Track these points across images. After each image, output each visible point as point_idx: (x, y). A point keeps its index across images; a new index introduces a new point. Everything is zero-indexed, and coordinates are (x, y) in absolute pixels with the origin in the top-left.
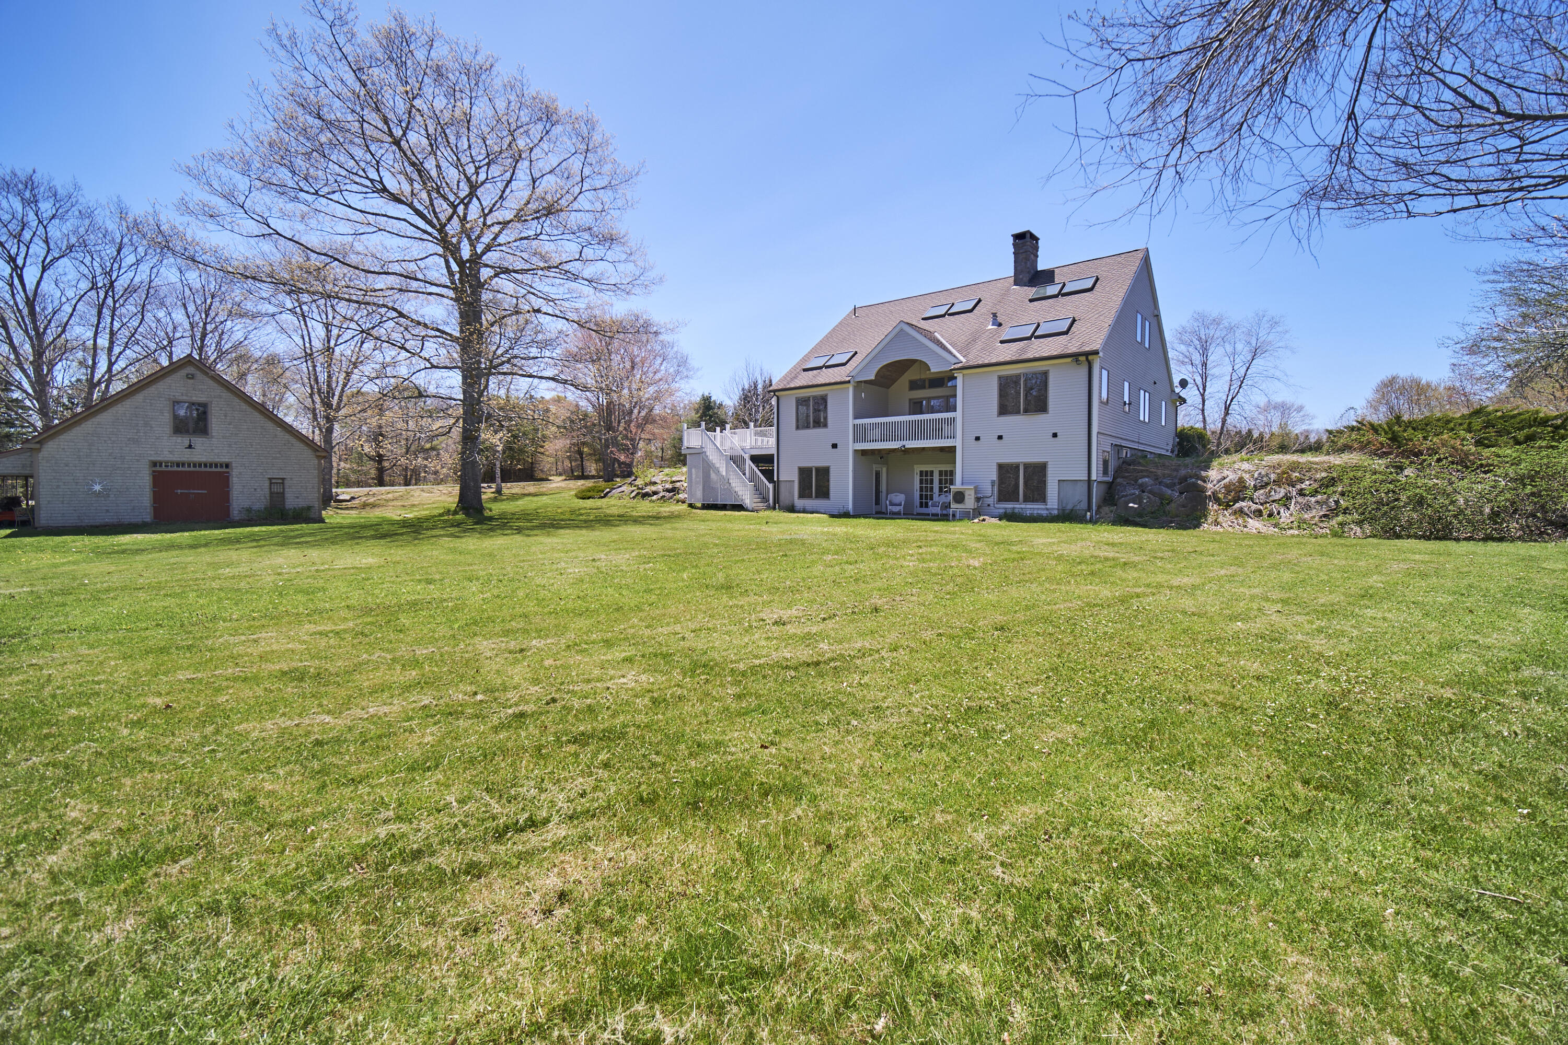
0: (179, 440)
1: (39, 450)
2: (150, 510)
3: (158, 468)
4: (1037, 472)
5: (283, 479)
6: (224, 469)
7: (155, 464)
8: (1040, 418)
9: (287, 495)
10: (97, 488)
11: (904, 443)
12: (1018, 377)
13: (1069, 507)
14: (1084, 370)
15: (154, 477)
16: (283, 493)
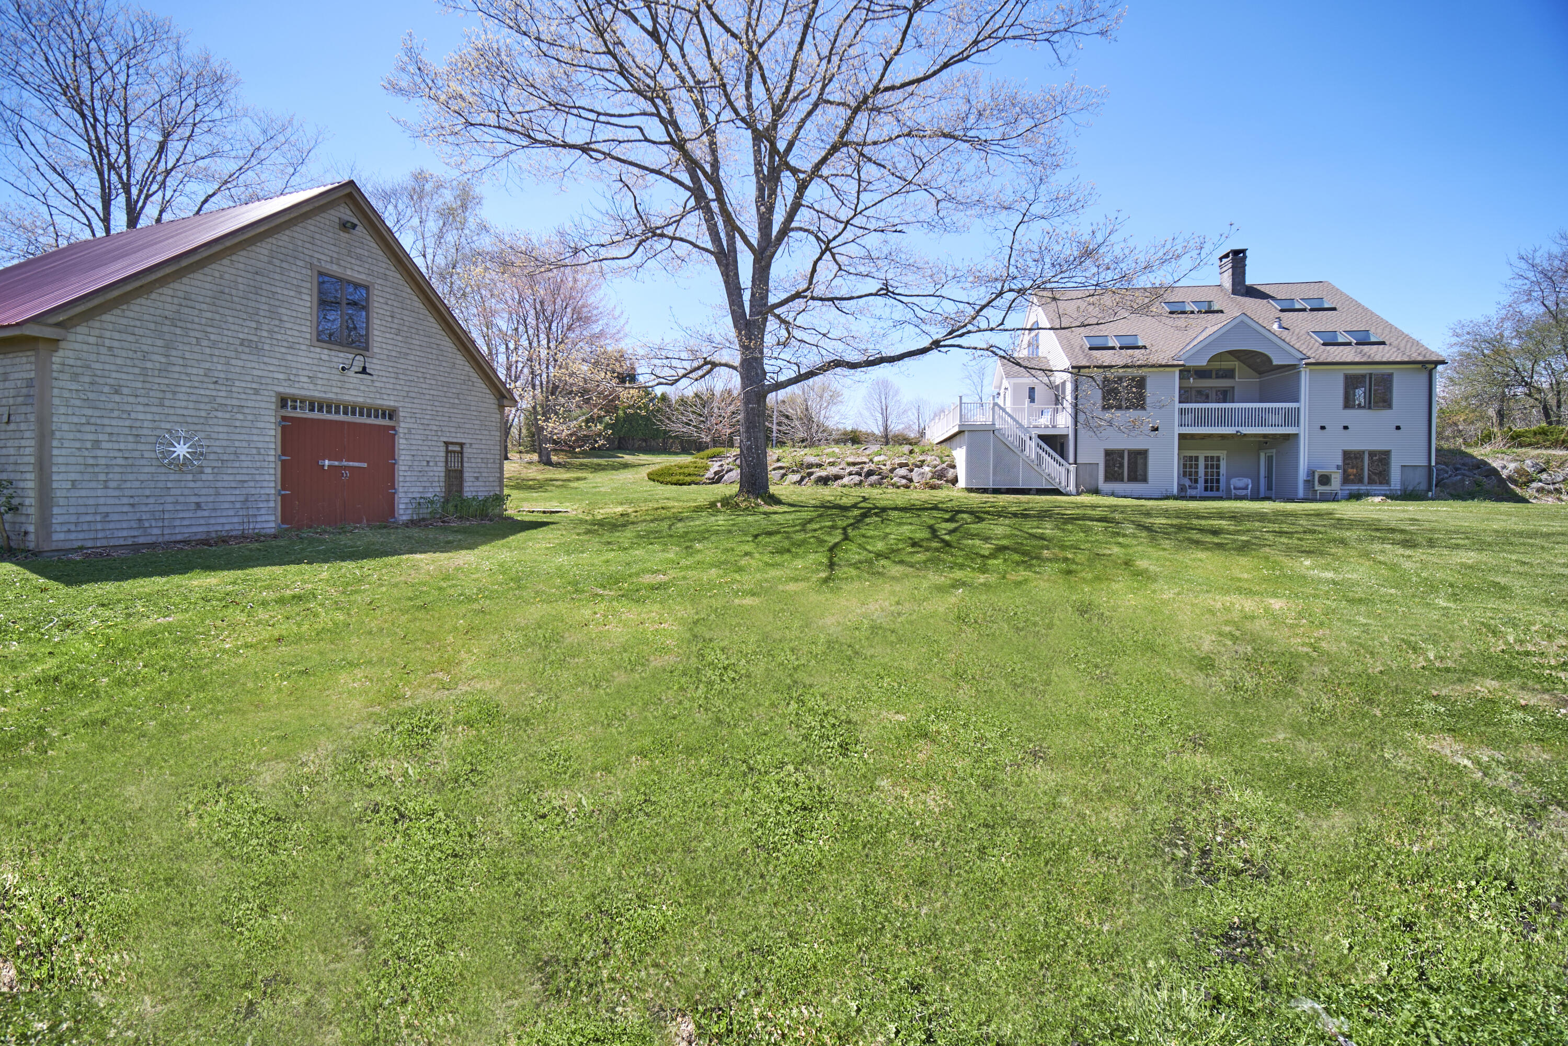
0: (325, 354)
1: (54, 343)
2: (275, 504)
3: (289, 413)
4: (1381, 459)
5: (462, 445)
6: (386, 422)
7: (283, 401)
8: (1384, 414)
9: (466, 475)
10: (181, 450)
11: (1240, 429)
12: (1364, 376)
13: (1410, 488)
14: (1424, 377)
15: (284, 428)
16: (461, 472)
